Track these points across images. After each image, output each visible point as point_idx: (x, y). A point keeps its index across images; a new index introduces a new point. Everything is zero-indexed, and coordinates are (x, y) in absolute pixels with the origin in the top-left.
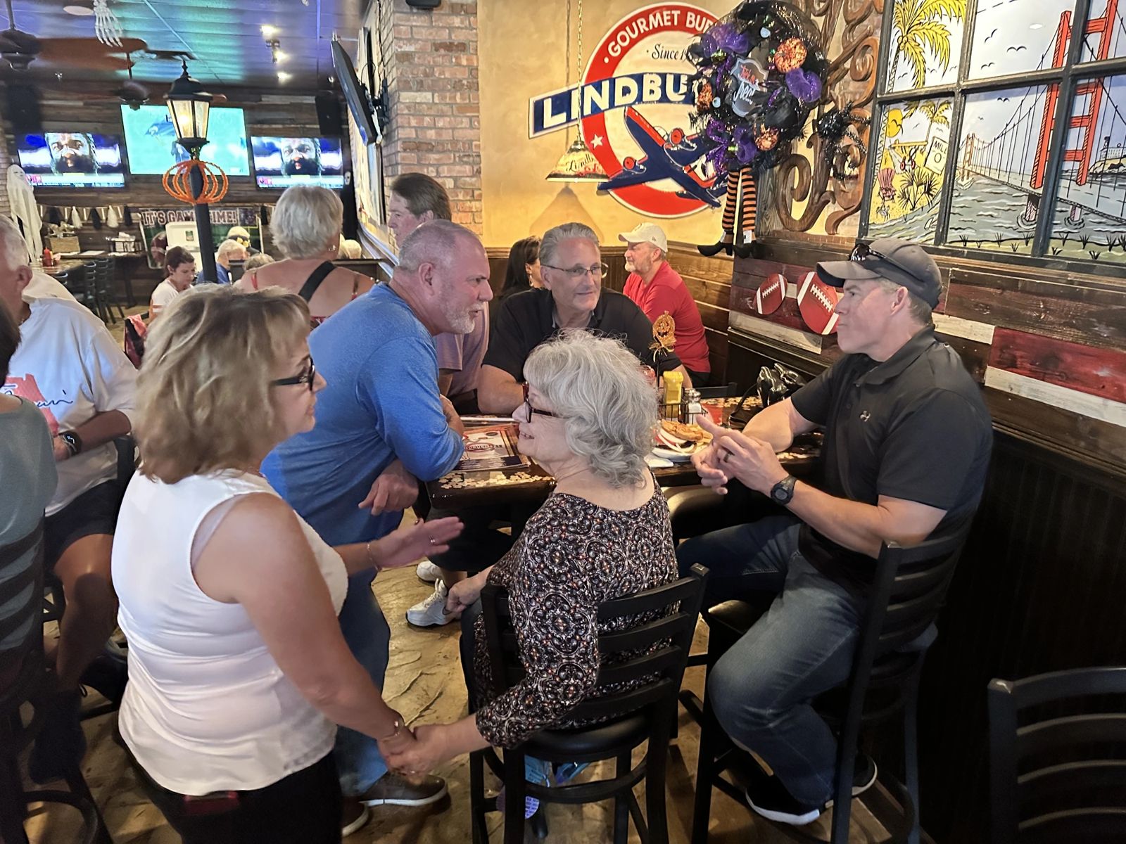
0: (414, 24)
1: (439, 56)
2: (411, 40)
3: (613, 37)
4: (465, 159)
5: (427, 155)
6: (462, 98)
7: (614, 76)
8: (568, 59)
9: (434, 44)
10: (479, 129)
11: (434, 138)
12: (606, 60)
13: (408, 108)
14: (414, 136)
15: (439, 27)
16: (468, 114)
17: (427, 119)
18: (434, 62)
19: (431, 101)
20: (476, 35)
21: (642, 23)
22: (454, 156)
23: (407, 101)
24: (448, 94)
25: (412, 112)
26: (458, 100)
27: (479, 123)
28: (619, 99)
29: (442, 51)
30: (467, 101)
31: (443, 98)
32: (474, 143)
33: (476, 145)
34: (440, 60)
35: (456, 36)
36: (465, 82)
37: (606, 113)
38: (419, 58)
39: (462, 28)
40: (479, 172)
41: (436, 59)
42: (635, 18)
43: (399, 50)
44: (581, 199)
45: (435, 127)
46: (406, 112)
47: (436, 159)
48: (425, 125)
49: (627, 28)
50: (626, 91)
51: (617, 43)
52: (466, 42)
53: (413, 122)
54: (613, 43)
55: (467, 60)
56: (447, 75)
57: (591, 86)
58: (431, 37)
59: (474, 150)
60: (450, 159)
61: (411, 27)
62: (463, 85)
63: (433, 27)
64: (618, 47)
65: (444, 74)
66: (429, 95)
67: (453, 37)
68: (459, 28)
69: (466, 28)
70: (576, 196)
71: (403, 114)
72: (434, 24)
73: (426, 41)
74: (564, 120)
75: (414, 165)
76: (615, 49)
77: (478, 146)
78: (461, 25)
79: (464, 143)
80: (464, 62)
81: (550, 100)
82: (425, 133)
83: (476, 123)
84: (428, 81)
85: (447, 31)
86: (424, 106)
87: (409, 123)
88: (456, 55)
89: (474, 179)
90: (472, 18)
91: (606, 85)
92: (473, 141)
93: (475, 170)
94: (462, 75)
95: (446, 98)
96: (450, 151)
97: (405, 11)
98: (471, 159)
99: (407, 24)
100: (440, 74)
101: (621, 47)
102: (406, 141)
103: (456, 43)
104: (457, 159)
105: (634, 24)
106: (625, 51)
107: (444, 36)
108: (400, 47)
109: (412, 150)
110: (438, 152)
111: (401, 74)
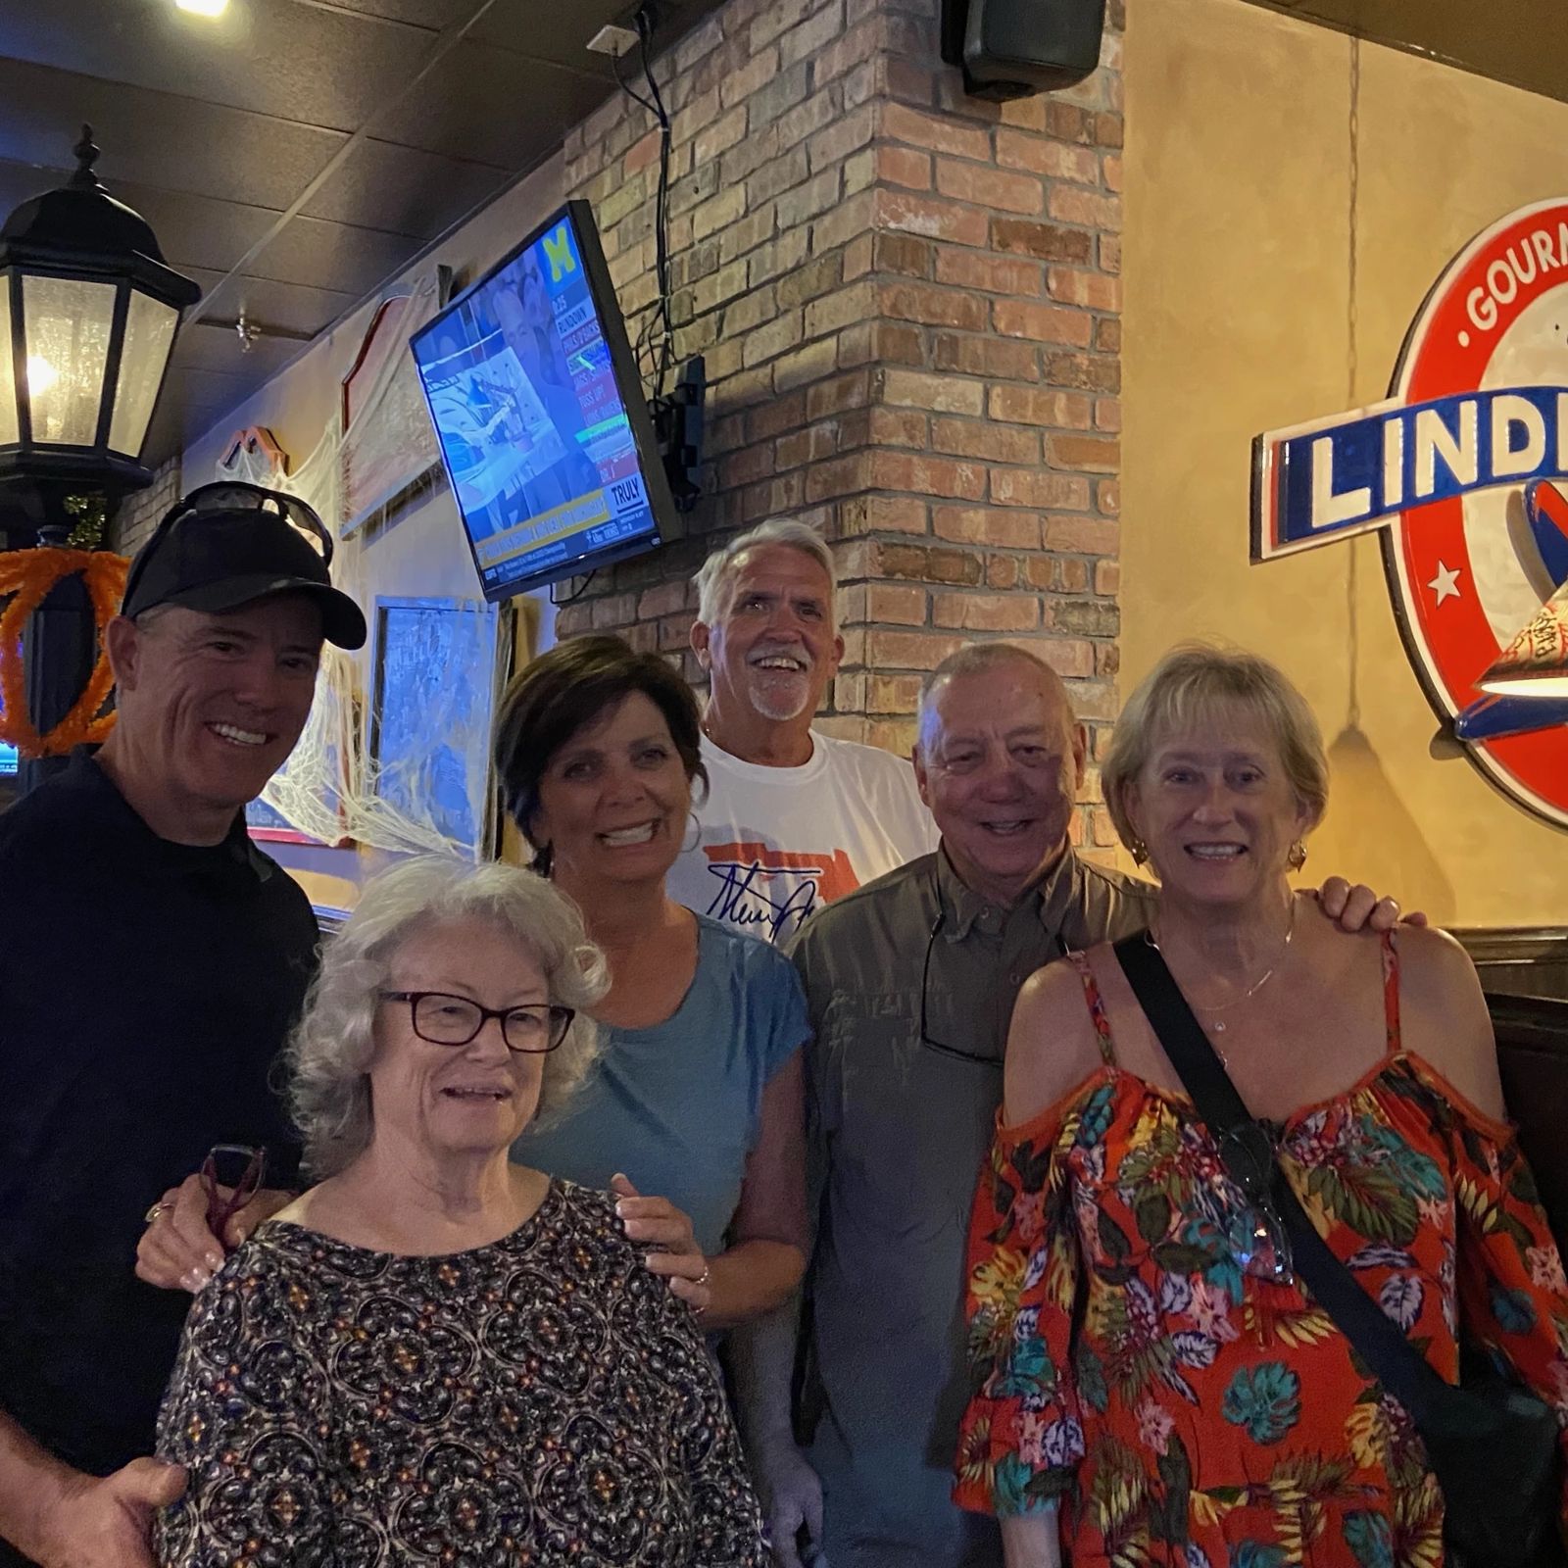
0: (942, 147)
1: (1011, 264)
2: (931, 198)
3: (1474, 275)
4: (1074, 618)
5: (957, 596)
6: (1073, 414)
7: (1484, 386)
8: (1352, 325)
9: (994, 223)
10: (1116, 518)
11: (981, 537)
12: (1464, 339)
13: (909, 426)
14: (921, 526)
15: (1014, 171)
16: (1087, 467)
17: (966, 470)
18: (993, 280)
19: (979, 412)
20: (1119, 212)
21: (1543, 244)
22: (1042, 605)
23: (908, 402)
24: (1031, 393)
25: (921, 442)
26: (1061, 419)
27: (1117, 499)
28: (1504, 462)
29: (1019, 250)
30: (1088, 423)
31: (1016, 404)
32: (1102, 564)
33: (1106, 573)
34: (1010, 277)
35: (1062, 210)
36: (1082, 360)
37: (1467, 499)
38: (948, 264)
39: (1082, 187)
40: (1112, 664)
41: (1001, 274)
42: (1525, 228)
43: (892, 225)
44: (1392, 769)
45: (987, 500)
46: (901, 439)
47: (987, 615)
48: (958, 492)
49: (1511, 253)
50: (1519, 437)
51: (1487, 293)
52: (1091, 233)
53: (923, 479)
54: (1478, 292)
55: (1091, 288)
56: (1033, 331)
57: (1432, 413)
58: (988, 200)
59: (1100, 590)
60: (1028, 616)
61: (934, 156)
62: (1078, 369)
63: (997, 167)
64: (1489, 306)
65: (1024, 329)
66: (974, 390)
67: (1053, 213)
68: (1072, 182)
69: (1090, 186)
70: (1374, 758)
71: (890, 447)
72: (999, 158)
73: (976, 207)
74: (1367, 509)
75: (913, 628)
76: (1484, 309)
77: (1112, 577)
78: (1077, 176)
79: (1072, 565)
80: (1082, 296)
81: (1328, 442)
82: (957, 518)
83: (1109, 500)
84: (974, 345)
85: (1039, 187)
86: (959, 424)
87: (908, 478)
88: (1060, 268)
89: (1098, 689)
90: (1108, 161)
91: (1469, 411)
92: (1100, 557)
93: (1102, 656)
94: (1073, 334)
95: (1024, 406)
96: (1027, 588)
97: (919, 100)
98: (1092, 617)
99: (923, 143)
100: (1011, 325)
101: (1498, 305)
102: (889, 542)
103: (1061, 230)
104: (1050, 615)
105: (1525, 244)
106: (1507, 315)
107: (1027, 202)
108: (898, 218)
109: (911, 577)
110: (993, 588)
111: (894, 307)
